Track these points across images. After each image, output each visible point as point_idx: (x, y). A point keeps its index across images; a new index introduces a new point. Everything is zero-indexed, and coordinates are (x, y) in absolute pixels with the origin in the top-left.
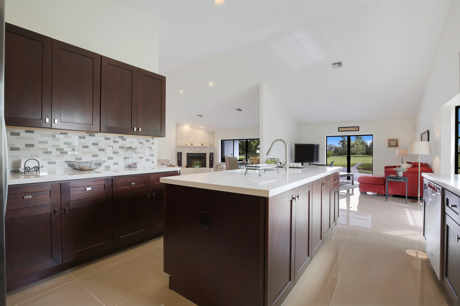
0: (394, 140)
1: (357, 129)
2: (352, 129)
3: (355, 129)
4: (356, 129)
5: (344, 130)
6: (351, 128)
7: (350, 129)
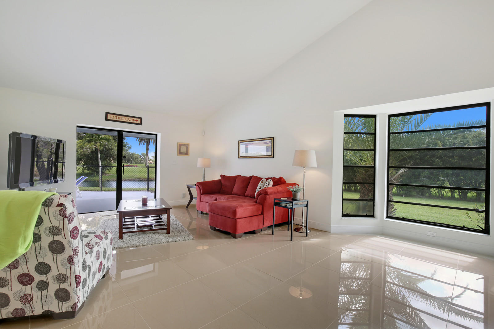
0: (184, 145)
1: (139, 122)
2: (131, 120)
3: (135, 120)
4: (137, 121)
5: (117, 120)
6: (130, 118)
7: (127, 119)
